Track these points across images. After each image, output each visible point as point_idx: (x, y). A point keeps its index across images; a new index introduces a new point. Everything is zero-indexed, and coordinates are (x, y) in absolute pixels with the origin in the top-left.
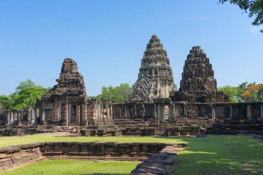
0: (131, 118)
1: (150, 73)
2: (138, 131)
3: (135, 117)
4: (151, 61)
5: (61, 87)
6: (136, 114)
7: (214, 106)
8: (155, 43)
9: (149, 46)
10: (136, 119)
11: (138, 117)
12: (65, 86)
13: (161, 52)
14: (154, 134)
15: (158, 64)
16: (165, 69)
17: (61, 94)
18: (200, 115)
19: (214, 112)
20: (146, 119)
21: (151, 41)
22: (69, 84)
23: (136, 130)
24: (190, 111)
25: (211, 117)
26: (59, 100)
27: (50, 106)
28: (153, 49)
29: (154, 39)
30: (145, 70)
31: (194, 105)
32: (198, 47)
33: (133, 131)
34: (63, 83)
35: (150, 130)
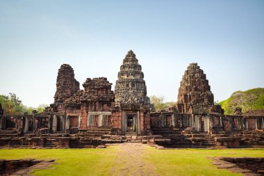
1: (128, 85)
8: (131, 58)
11: (176, 127)
16: (141, 83)
17: (90, 100)
24: (226, 122)
27: (76, 113)
32: (195, 65)
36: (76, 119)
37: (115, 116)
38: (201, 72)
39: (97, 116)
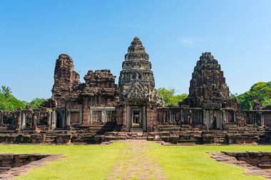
0: (178, 124)
1: (134, 77)
2: (192, 139)
3: (182, 123)
4: (135, 64)
5: (91, 86)
6: (183, 120)
7: (263, 113)
8: (137, 46)
9: (131, 49)
10: (183, 126)
11: (185, 123)
12: (96, 86)
14: (213, 142)
15: (142, 68)
16: (149, 74)
17: (92, 94)
18: (249, 122)
19: (263, 119)
20: (194, 125)
21: (134, 43)
22: (102, 83)
23: (190, 137)
24: (240, 118)
25: (260, 125)
26: (89, 101)
27: (77, 108)
28: (136, 52)
29: (136, 42)
30: (128, 73)
31: (244, 112)
32: (209, 54)
33: (186, 139)
34: (93, 82)
35: (210, 138)
36: (77, 115)
37: (119, 111)
38: (215, 62)
39: (100, 112)
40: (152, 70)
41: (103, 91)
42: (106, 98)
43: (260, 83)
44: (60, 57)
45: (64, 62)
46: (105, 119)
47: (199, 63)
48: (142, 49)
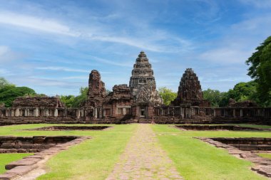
0: (166, 115)
4: (141, 72)
5: (116, 94)
6: (169, 113)
8: (143, 58)
9: (138, 60)
10: (169, 116)
12: (120, 94)
13: (148, 66)
15: (146, 75)
18: (207, 114)
21: (140, 56)
22: (123, 92)
24: (202, 112)
26: (116, 102)
27: (109, 107)
28: (141, 63)
29: (142, 55)
30: (136, 79)
32: (191, 69)
34: (118, 91)
36: (109, 110)
37: (134, 108)
38: (194, 75)
39: (122, 109)
40: (154, 76)
41: (124, 97)
42: (125, 101)
43: (241, 83)
44: (92, 72)
45: (95, 75)
46: (125, 112)
47: (184, 75)
48: (146, 60)
